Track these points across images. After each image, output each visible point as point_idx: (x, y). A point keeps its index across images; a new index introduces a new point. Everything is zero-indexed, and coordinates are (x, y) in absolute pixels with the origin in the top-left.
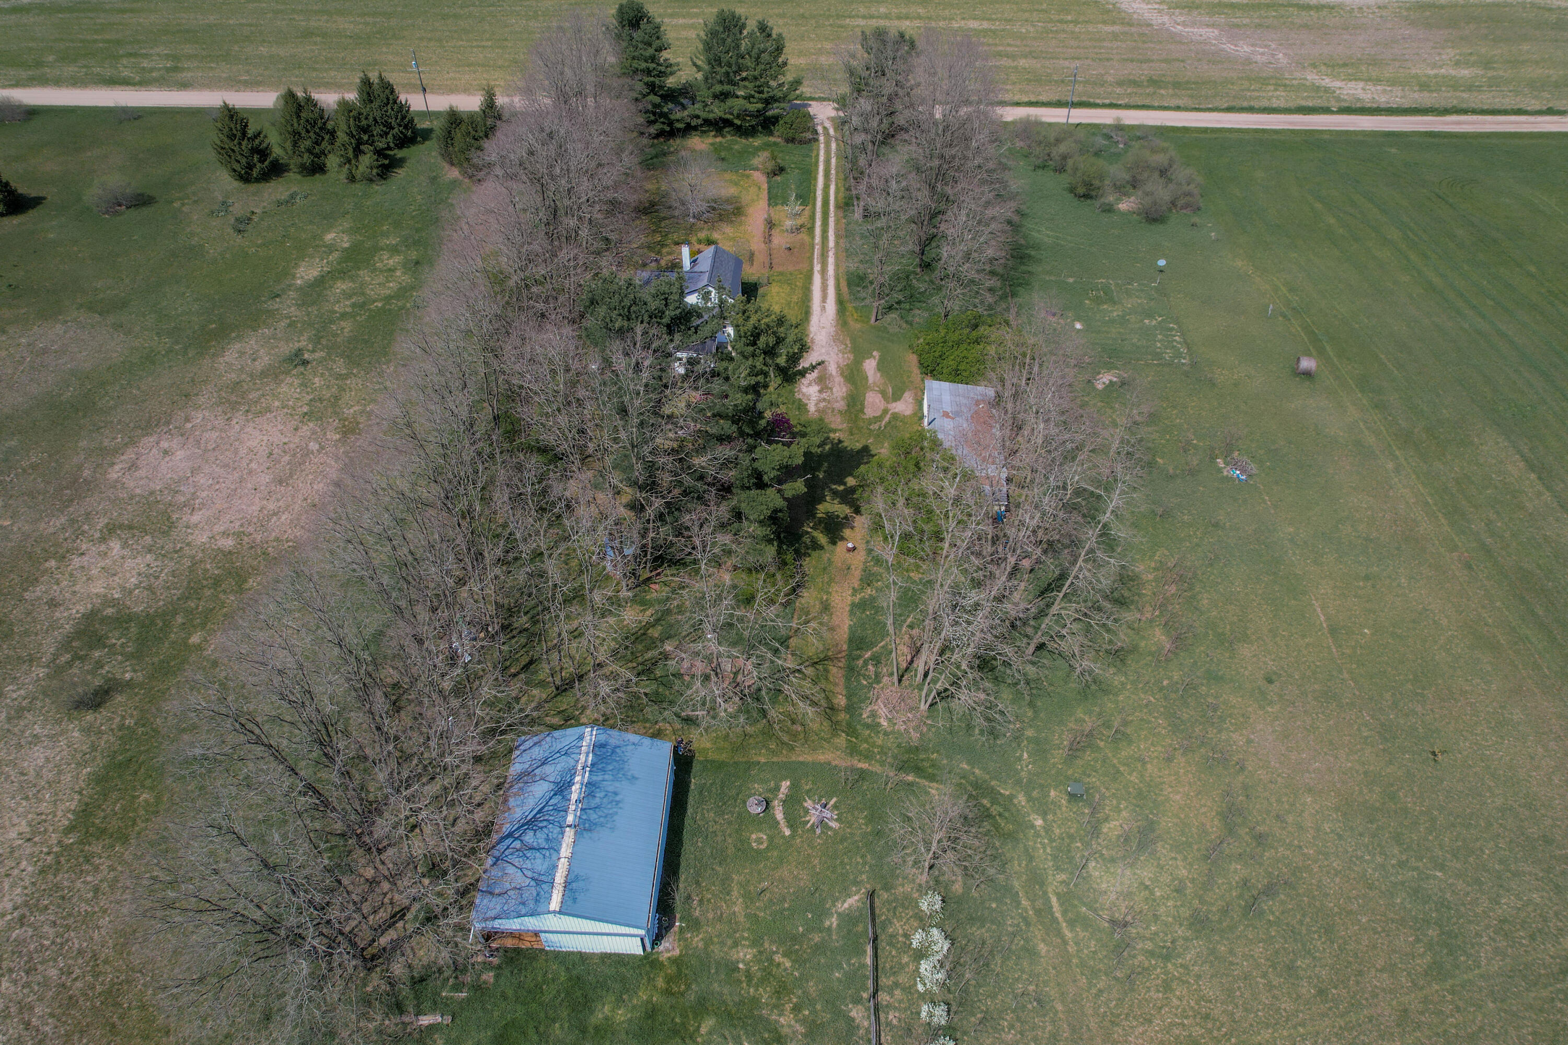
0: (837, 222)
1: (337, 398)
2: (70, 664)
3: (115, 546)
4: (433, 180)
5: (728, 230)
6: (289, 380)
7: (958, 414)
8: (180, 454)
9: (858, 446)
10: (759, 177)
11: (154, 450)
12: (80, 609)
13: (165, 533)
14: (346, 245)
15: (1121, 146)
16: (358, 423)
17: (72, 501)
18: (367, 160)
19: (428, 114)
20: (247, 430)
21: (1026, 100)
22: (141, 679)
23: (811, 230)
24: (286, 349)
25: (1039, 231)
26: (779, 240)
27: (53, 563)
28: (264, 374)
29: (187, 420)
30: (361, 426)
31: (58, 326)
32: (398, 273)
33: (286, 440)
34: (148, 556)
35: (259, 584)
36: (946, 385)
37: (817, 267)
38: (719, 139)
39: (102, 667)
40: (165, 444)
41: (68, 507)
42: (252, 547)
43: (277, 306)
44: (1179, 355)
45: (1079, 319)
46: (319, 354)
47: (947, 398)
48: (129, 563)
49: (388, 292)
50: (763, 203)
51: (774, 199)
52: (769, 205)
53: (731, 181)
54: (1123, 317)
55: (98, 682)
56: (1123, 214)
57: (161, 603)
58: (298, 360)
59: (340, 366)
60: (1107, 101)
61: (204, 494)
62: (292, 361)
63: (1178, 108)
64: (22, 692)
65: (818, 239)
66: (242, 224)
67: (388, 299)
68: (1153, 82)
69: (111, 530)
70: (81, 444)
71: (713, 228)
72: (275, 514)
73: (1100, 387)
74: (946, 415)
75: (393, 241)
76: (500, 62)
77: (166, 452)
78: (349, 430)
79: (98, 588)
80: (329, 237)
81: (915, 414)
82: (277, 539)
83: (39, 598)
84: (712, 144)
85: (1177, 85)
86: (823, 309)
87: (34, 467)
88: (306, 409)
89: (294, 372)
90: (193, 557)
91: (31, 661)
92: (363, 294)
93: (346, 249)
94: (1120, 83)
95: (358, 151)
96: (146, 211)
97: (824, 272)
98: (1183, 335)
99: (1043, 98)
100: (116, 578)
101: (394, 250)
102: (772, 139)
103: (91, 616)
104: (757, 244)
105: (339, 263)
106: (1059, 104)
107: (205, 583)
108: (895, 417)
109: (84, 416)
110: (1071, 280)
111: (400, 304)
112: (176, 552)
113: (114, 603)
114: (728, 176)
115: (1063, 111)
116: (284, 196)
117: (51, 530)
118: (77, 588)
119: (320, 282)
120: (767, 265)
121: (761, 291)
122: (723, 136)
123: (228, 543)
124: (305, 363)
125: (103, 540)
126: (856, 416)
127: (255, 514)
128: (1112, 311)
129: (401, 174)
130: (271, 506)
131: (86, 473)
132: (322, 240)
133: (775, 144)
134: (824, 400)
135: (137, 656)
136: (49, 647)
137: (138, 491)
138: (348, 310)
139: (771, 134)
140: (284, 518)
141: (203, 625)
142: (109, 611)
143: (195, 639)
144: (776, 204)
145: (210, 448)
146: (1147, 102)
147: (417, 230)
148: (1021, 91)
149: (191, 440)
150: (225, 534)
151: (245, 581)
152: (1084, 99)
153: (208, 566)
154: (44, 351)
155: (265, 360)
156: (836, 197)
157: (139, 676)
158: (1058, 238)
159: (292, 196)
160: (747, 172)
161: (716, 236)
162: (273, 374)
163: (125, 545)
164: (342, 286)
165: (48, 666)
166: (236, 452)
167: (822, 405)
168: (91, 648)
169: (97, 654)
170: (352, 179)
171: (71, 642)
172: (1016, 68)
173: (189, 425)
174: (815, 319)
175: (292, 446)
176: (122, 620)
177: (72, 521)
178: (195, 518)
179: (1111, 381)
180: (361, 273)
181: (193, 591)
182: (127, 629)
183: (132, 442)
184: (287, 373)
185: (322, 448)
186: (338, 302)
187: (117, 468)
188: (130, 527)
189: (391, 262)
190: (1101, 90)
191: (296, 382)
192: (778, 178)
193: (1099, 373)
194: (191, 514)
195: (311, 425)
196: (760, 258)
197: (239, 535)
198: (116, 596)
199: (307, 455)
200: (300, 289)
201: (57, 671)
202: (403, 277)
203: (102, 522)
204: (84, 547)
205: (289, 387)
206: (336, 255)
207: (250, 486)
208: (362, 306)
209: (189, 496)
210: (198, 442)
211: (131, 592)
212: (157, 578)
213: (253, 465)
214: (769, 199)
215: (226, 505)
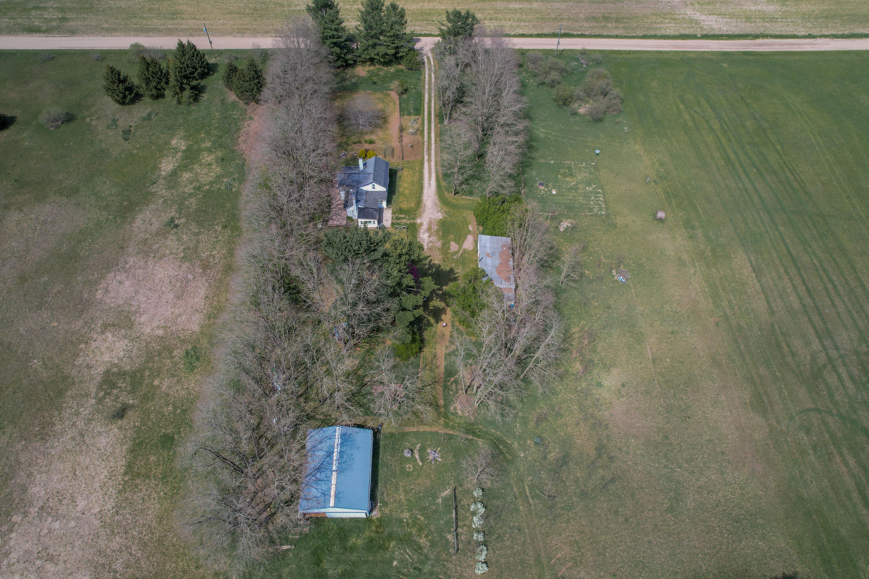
0: (436, 125)
1: (197, 248)
2: (104, 397)
3: (109, 335)
4: (223, 101)
5: (380, 133)
6: (171, 237)
7: (493, 254)
8: (127, 283)
9: (448, 269)
10: (394, 95)
11: (115, 282)
12: (101, 369)
13: (130, 328)
14: (184, 148)
15: (584, 66)
16: (210, 262)
17: (83, 311)
18: (187, 93)
19: (213, 52)
20: (156, 268)
21: (536, 33)
22: (137, 403)
23: (422, 132)
24: (166, 217)
25: (538, 130)
26: (407, 139)
27: (82, 346)
28: (158, 234)
29: (126, 263)
30: (211, 264)
31: (48, 206)
32: (214, 167)
33: (176, 273)
34: (125, 340)
35: (179, 354)
36: (488, 237)
37: (426, 157)
38: (372, 68)
39: (119, 398)
40: (118, 278)
41: (82, 315)
42: (172, 334)
43: (155, 190)
44: (601, 209)
45: (554, 187)
46: (183, 220)
47: (488, 245)
48: (118, 345)
49: (210, 179)
50: (397, 114)
51: (403, 111)
52: (400, 115)
53: (379, 99)
54: (576, 185)
55: (119, 405)
56: (581, 116)
57: (137, 365)
58: (172, 224)
59: (194, 228)
60: (579, 33)
61: (144, 306)
62: (170, 225)
63: (617, 37)
64: (87, 411)
65: (426, 139)
66: (127, 133)
67: (211, 183)
68: (606, 18)
69: (106, 327)
70: (78, 279)
71: (372, 132)
72: (179, 316)
73: (562, 230)
74: (488, 255)
75: (208, 144)
76: (247, 10)
77: (120, 282)
78: (206, 267)
79: (106, 358)
80: (174, 142)
81: (474, 250)
82: (183, 330)
83: (82, 364)
84: (369, 72)
85: (618, 20)
86: (430, 184)
87: (59, 292)
88: (182, 255)
89: (172, 232)
90: (146, 340)
91: (87, 396)
92: (198, 180)
93: (184, 151)
94: (587, 19)
95: (182, 89)
96: (72, 125)
97: (429, 160)
98: (604, 197)
99: (545, 31)
100: (114, 353)
101: (209, 150)
102: (400, 67)
103: (107, 372)
104: (395, 143)
105: (182, 160)
106: (554, 35)
107: (154, 354)
108: (465, 251)
109: (76, 262)
110: (552, 162)
111: (218, 186)
112: (138, 338)
113: (116, 365)
114: (378, 95)
115: (555, 40)
116: (144, 115)
117: (78, 328)
118: (97, 358)
119: (174, 174)
120: (401, 157)
121: (399, 174)
122: (374, 65)
123: (160, 332)
124: (177, 226)
125: (103, 332)
126: (446, 251)
127: (170, 316)
128: (571, 182)
129: (205, 97)
130: (177, 312)
131: (85, 295)
132: (171, 144)
133: (402, 71)
134: (431, 242)
135: (133, 391)
136: (93, 390)
137: (112, 305)
138: (192, 191)
139: (399, 64)
140: (184, 318)
141: (158, 375)
142: (115, 370)
143: (156, 382)
144: (404, 115)
145: (141, 279)
146: (600, 32)
147: (220, 137)
148: (534, 27)
149: (131, 275)
150: (158, 327)
151: (172, 352)
152: (567, 31)
153: (154, 345)
154: (45, 222)
155: (156, 226)
156: (435, 109)
157: (136, 402)
158: (547, 133)
159: (150, 114)
160: (388, 92)
161: (373, 137)
162: (162, 234)
163: (114, 336)
164: (186, 176)
165: (95, 398)
166: (154, 281)
167: (430, 244)
168: (112, 389)
169: (115, 392)
170: (179, 102)
171: (101, 386)
172: (531, 9)
173: (127, 266)
174: (425, 191)
175: (180, 277)
176: (122, 374)
177: (86, 323)
178: (143, 319)
179: (567, 226)
180: (195, 166)
181: (150, 358)
182: (125, 378)
183: (103, 277)
184: (169, 232)
185: (195, 277)
186: (186, 186)
187: (99, 292)
188: (114, 325)
189: (209, 159)
190: (576, 25)
191: (175, 238)
192: (404, 96)
193: (562, 221)
194: (140, 317)
195: (187, 264)
196: (397, 152)
197: (165, 328)
198: (116, 362)
199: (188, 282)
200: (165, 178)
201: (100, 401)
202: (217, 169)
203: (100, 323)
204: (95, 336)
205: (171, 242)
206: (179, 155)
207: (164, 300)
208: (199, 188)
209: (137, 307)
210: (134, 276)
211: (122, 360)
212: (132, 352)
213: (164, 289)
214: (400, 111)
215: (155, 312)
